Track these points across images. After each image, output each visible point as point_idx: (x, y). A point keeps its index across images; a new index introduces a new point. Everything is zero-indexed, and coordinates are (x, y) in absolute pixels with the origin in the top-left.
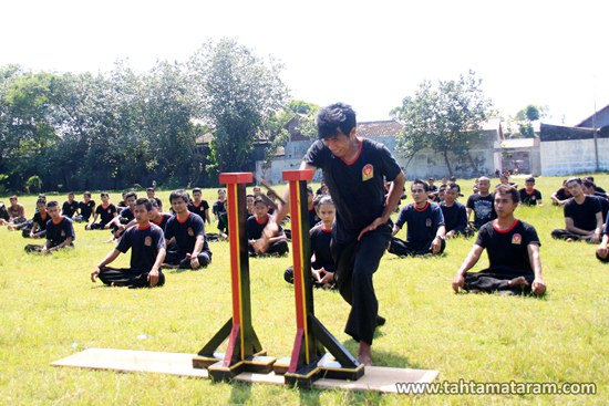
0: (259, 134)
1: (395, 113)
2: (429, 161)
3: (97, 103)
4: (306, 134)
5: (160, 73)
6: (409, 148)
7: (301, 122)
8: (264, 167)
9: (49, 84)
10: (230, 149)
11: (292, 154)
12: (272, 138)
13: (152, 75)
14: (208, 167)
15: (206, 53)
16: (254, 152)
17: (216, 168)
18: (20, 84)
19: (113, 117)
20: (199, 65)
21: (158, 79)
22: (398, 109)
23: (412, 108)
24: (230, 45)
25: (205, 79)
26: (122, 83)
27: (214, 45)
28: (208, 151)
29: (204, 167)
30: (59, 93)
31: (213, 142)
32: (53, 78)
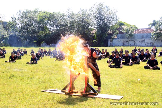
0: (109, 31)
3: (63, 21)
5: (81, 13)
6: (155, 37)
7: (122, 28)
8: (110, 41)
9: (49, 15)
10: (101, 36)
11: (119, 38)
12: (113, 33)
13: (79, 13)
14: (94, 41)
15: (95, 7)
16: (108, 37)
17: (96, 41)
18: (41, 15)
19: (67, 25)
20: (92, 11)
21: (81, 15)
22: (151, 24)
24: (102, 5)
25: (94, 15)
26: (70, 16)
27: (97, 5)
28: (94, 36)
29: (93, 41)
30: (52, 18)
31: (96, 33)
32: (50, 14)
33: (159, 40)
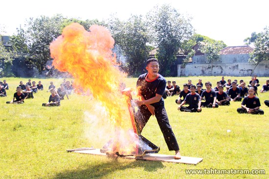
0: (179, 51)
1: (246, 40)
2: (266, 67)
4: (204, 52)
5: (133, 21)
6: (256, 60)
7: (201, 46)
8: (181, 68)
10: (165, 59)
11: (196, 62)
12: (186, 54)
13: (129, 22)
15: (155, 11)
16: (177, 60)
20: (151, 17)
21: (132, 24)
22: (248, 38)
23: (259, 40)
24: (167, 8)
25: (154, 24)
26: (114, 25)
27: (159, 7)
31: (157, 55)
32: (82, 22)
33: (263, 65)
